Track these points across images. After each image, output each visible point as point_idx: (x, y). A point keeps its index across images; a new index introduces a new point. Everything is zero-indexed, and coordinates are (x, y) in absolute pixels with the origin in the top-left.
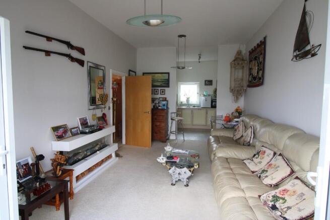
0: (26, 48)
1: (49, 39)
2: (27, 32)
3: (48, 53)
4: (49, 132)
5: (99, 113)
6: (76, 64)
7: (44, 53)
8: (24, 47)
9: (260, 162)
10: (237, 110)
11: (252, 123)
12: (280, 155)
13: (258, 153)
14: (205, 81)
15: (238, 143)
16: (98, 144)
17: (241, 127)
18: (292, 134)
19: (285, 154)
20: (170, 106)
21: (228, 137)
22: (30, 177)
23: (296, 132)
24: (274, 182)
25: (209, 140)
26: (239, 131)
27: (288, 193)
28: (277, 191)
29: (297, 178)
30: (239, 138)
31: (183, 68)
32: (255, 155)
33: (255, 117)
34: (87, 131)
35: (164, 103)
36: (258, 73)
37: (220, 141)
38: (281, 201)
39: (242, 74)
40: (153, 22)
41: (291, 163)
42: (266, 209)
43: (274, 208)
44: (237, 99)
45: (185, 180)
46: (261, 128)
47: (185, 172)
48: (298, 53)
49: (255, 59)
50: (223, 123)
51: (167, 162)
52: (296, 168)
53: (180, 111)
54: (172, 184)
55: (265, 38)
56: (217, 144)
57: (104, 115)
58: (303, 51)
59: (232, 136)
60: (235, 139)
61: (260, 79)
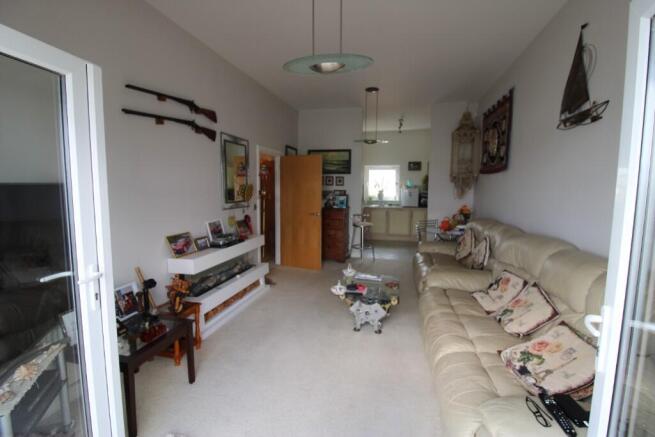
0: (126, 111)
1: (162, 97)
2: (128, 86)
3: (160, 120)
4: (162, 245)
5: (239, 215)
6: (203, 137)
7: (153, 120)
8: (123, 110)
9: (500, 297)
10: (461, 212)
11: (486, 233)
12: (535, 285)
13: (497, 282)
14: (410, 163)
15: (463, 265)
16: (237, 264)
17: (468, 239)
18: (556, 250)
19: (544, 284)
20: (351, 204)
21: (447, 256)
22: (136, 313)
23: (561, 248)
24: (524, 330)
25: (415, 260)
26: (465, 245)
27: (548, 348)
28: (529, 344)
29: (563, 323)
30: (465, 258)
31: (374, 142)
32: (491, 285)
33: (492, 222)
34: (221, 243)
35: (343, 198)
36: (498, 149)
37: (434, 260)
38: (536, 360)
39: (472, 152)
40: (327, 65)
41: (554, 299)
42: (508, 372)
43: (523, 371)
44: (462, 193)
45: (376, 324)
46: (502, 241)
47: (376, 311)
48: (568, 116)
49: (495, 125)
50: (439, 231)
51: (347, 294)
52: (561, 308)
53: (367, 212)
54: (355, 329)
55: (511, 92)
56: (429, 266)
57: (247, 218)
58: (576, 112)
59: (453, 253)
60: (458, 258)
61: (502, 159)
